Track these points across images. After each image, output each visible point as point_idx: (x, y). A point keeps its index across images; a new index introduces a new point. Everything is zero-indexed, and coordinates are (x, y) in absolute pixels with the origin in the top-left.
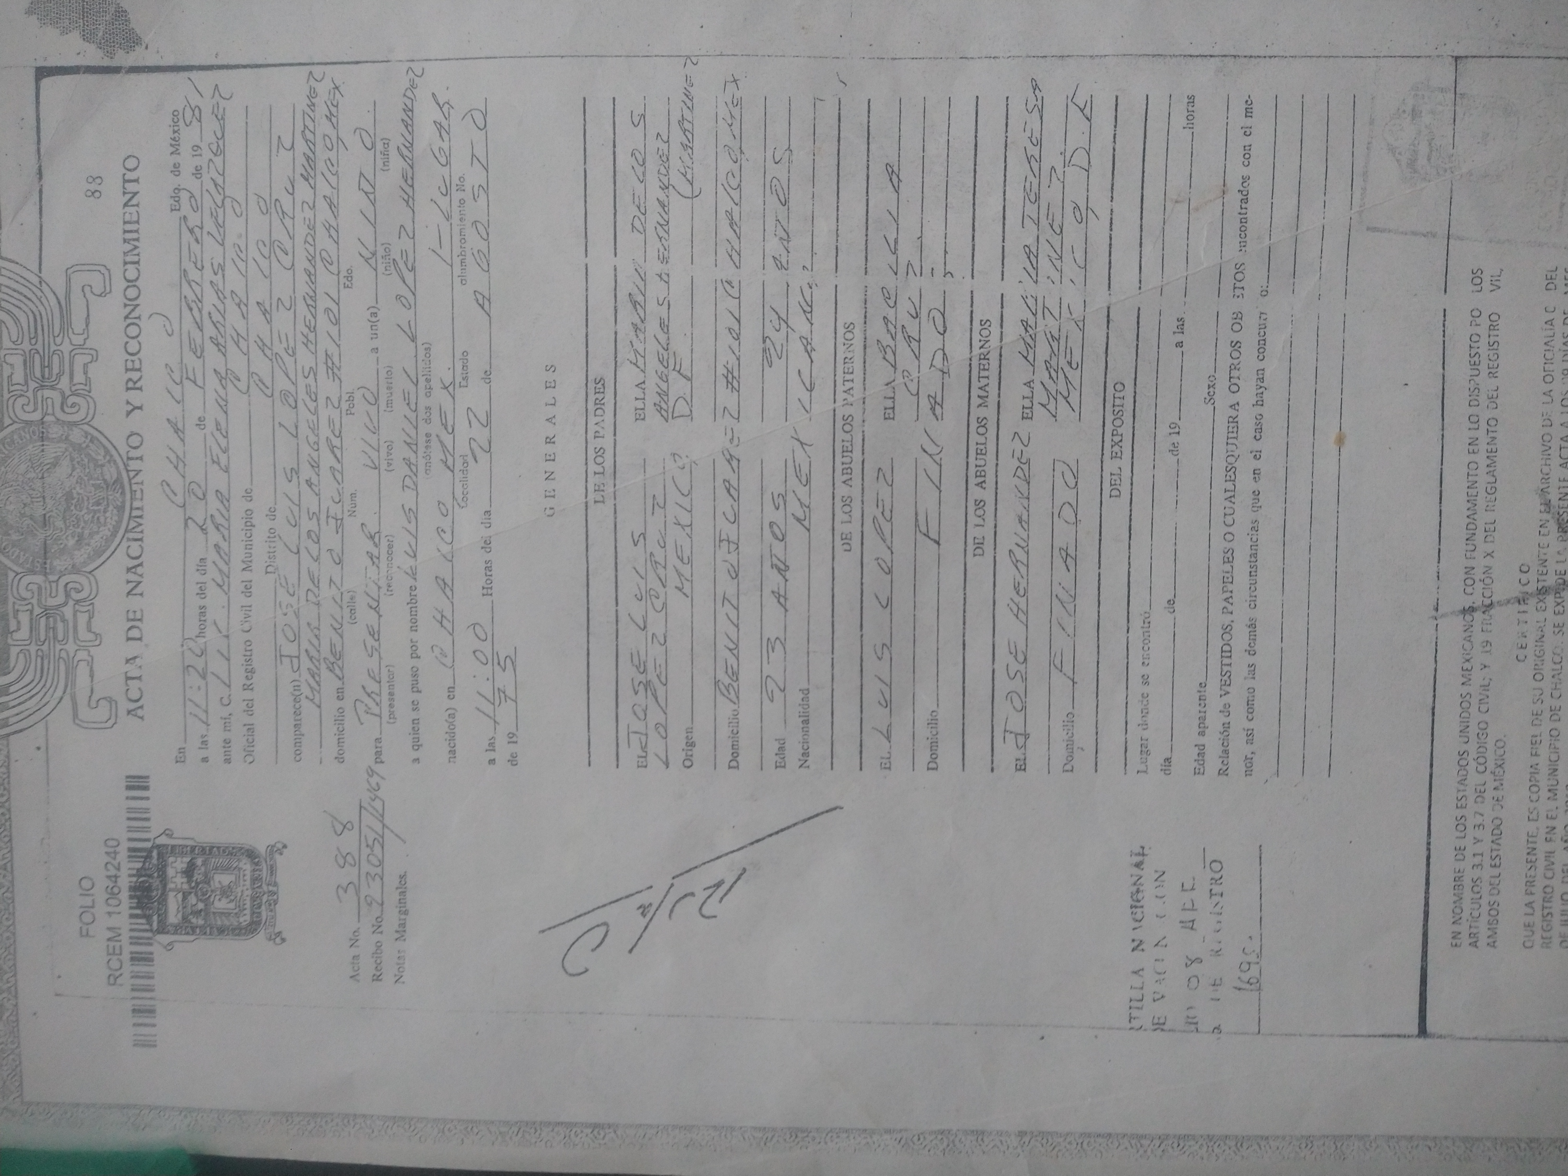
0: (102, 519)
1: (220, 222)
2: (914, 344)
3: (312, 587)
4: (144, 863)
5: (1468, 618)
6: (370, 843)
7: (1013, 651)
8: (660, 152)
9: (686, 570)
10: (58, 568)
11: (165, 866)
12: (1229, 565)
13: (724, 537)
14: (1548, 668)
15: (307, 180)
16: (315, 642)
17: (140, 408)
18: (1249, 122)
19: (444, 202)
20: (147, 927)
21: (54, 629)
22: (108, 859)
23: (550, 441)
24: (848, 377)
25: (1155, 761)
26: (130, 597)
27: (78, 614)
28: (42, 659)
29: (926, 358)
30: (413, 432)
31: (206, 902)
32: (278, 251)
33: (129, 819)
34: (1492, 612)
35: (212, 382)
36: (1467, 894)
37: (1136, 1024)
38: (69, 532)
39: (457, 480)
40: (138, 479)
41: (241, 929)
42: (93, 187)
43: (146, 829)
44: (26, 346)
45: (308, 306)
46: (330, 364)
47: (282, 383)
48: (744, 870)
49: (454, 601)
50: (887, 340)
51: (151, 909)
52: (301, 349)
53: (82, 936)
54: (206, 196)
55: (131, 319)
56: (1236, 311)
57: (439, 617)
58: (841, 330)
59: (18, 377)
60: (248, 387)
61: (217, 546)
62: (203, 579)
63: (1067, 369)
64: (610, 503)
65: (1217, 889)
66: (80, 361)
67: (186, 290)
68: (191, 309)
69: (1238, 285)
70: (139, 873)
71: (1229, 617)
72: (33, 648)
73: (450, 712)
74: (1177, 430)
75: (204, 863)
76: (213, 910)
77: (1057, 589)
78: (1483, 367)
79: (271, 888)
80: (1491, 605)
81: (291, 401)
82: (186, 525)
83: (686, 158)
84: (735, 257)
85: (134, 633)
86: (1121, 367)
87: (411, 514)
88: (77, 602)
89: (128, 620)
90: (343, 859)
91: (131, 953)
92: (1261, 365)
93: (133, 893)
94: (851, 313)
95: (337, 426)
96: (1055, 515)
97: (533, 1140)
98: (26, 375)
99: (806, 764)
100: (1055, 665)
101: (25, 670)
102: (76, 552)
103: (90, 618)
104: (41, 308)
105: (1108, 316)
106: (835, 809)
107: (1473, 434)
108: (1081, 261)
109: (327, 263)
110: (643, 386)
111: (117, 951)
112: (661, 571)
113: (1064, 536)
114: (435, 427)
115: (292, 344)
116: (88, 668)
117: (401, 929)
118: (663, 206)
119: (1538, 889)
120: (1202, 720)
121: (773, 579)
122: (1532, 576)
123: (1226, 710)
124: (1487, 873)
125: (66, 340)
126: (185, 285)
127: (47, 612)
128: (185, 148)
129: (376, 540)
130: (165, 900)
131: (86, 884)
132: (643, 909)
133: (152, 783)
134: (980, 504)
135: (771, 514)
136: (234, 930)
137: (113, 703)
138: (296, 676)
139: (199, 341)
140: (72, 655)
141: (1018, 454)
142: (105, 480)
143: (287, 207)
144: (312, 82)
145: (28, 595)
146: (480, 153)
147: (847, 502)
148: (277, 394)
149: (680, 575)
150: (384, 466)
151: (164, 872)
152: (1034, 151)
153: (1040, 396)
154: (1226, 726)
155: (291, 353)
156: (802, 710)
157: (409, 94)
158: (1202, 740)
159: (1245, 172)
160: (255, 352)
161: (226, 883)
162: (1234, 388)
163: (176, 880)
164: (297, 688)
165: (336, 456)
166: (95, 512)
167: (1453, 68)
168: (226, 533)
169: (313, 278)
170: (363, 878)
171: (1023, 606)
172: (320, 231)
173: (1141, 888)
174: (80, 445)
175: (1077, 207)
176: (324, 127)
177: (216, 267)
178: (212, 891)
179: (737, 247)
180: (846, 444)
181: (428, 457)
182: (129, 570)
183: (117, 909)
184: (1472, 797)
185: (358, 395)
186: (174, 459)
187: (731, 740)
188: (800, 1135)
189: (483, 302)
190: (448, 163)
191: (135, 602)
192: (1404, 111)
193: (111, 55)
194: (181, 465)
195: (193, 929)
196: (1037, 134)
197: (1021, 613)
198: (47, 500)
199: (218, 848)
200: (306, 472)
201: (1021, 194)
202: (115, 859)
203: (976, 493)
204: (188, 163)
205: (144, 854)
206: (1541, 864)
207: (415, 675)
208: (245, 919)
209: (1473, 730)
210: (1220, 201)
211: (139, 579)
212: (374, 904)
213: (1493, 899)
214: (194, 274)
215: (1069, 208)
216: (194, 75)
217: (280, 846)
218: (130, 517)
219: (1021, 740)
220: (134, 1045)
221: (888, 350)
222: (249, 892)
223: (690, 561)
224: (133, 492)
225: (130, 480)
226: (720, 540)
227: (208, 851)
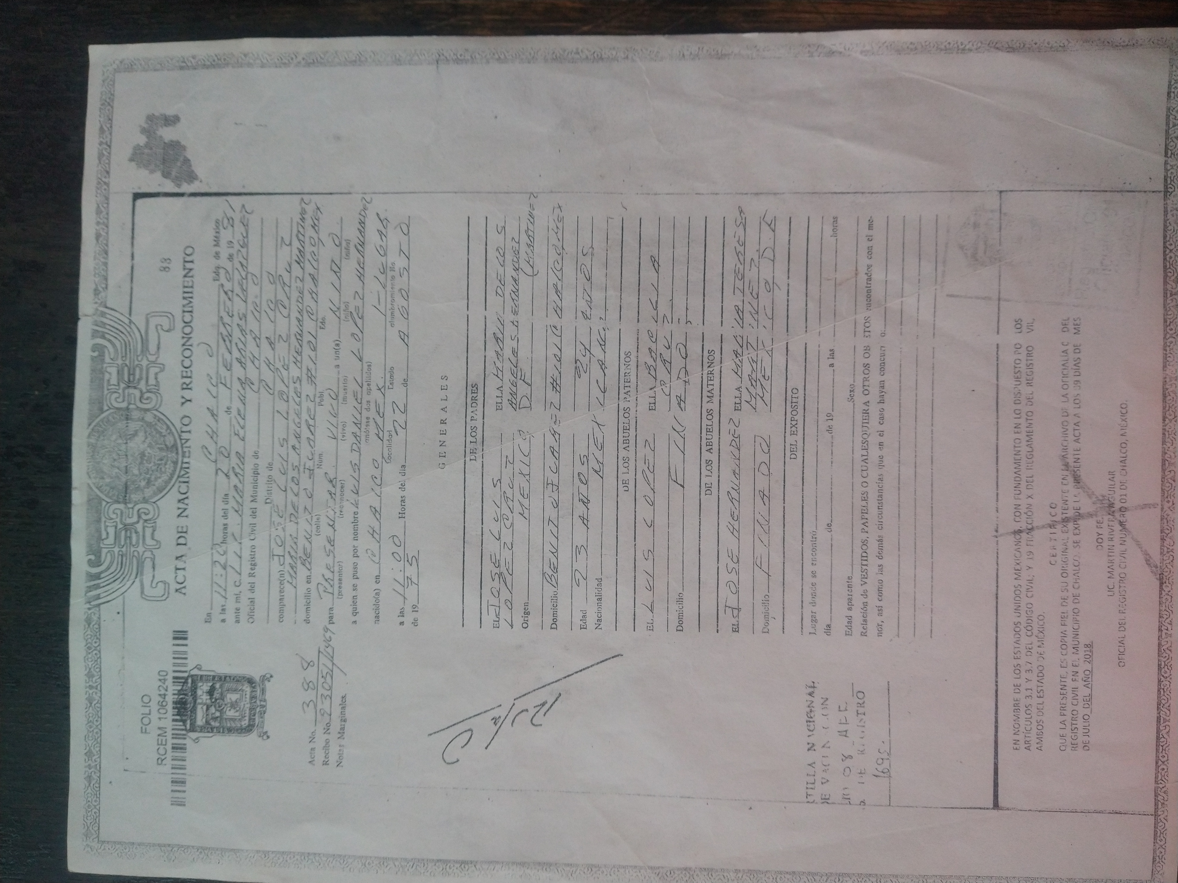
0: (163, 470)
1: (244, 288)
2: (667, 365)
3: (293, 512)
4: (183, 686)
5: (1018, 537)
6: (324, 675)
7: (730, 555)
8: (514, 249)
9: (525, 502)
10: (134, 499)
11: (196, 689)
12: (865, 502)
13: (550, 482)
14: (1070, 568)
15: (299, 263)
16: (295, 547)
17: (190, 401)
18: (871, 233)
19: (382, 278)
20: (183, 727)
21: (130, 538)
22: (160, 683)
23: (443, 422)
24: (627, 384)
25: (821, 626)
26: (180, 518)
27: (146, 529)
28: (122, 556)
29: (674, 372)
30: (358, 416)
31: (221, 711)
32: (280, 306)
33: (174, 658)
34: (1033, 533)
35: (237, 385)
36: (1023, 715)
37: (810, 799)
38: (142, 477)
39: (385, 446)
40: (187, 444)
41: (242, 730)
42: (165, 265)
43: (185, 665)
44: (120, 362)
45: (297, 339)
46: (310, 375)
47: (280, 386)
48: (560, 694)
49: (381, 521)
50: (650, 362)
51: (186, 715)
52: (291, 365)
53: (142, 732)
54: (236, 272)
55: (186, 346)
56: (866, 345)
57: (371, 531)
58: (623, 356)
59: (114, 381)
60: (259, 389)
61: (235, 486)
62: (226, 507)
63: (762, 379)
64: (479, 460)
65: (861, 710)
66: (153, 371)
67: (222, 329)
68: (224, 341)
69: (867, 329)
70: (180, 692)
71: (866, 535)
72: (116, 550)
73: (376, 591)
74: (831, 418)
75: (221, 686)
76: (225, 717)
77: (758, 516)
78: (1023, 380)
79: (262, 703)
80: (1032, 529)
81: (285, 397)
82: (217, 473)
83: (529, 251)
84: (559, 311)
85: (182, 541)
86: (796, 381)
87: (356, 467)
88: (146, 521)
89: (178, 532)
90: (307, 686)
91: (173, 744)
92: (882, 378)
93: (175, 706)
94: (628, 344)
95: (313, 413)
96: (756, 470)
97: (422, 872)
98: (118, 380)
99: (600, 627)
100: (757, 564)
101: (112, 563)
102: (146, 490)
103: (154, 531)
104: (130, 338)
105: (787, 348)
106: (618, 656)
107: (1017, 421)
108: (770, 315)
109: (310, 314)
110: (501, 389)
111: (164, 743)
112: (510, 503)
113: (762, 483)
114: (373, 414)
115: (287, 362)
116: (151, 563)
117: (341, 731)
118: (515, 280)
119: (1068, 713)
120: (850, 600)
121: (580, 509)
122: (1059, 510)
123: (865, 594)
124: (1035, 701)
125: (145, 358)
126: (221, 326)
127: (127, 527)
128: (223, 242)
129: (334, 482)
130: (195, 710)
131: (146, 699)
132: (495, 720)
133: (190, 635)
134: (709, 462)
135: (579, 468)
136: (237, 730)
137: (167, 585)
138: (281, 568)
139: (229, 360)
140: (141, 554)
141: (732, 432)
142: (166, 445)
143: (287, 280)
144: (303, 205)
145: (114, 516)
146: (405, 248)
147: (626, 460)
148: (276, 393)
149: (522, 505)
150: (340, 436)
151: (196, 692)
152: (741, 249)
153: (746, 396)
154: (865, 604)
155: (286, 367)
156: (597, 592)
157: (363, 213)
158: (850, 613)
159: (869, 262)
160: (264, 367)
161: (234, 699)
162: (866, 392)
163: (203, 697)
164: (282, 575)
165: (311, 431)
166: (159, 465)
167: (998, 197)
168: (241, 478)
169: (301, 323)
170: (319, 697)
171: (736, 527)
172: (307, 296)
173: (813, 709)
174: (151, 423)
175: (767, 282)
176: (310, 232)
177: (241, 316)
178: (226, 705)
179: (560, 306)
180: (625, 425)
181: (367, 432)
182: (179, 501)
183: (164, 716)
184: (1023, 651)
185: (326, 394)
186: (210, 433)
187: (552, 610)
188: (594, 869)
189: (404, 337)
190: (385, 254)
191: (182, 521)
192: (969, 224)
193: (179, 186)
194: (215, 436)
195: (212, 729)
196: (742, 239)
197: (735, 531)
198: (129, 457)
199: (230, 677)
200: (293, 441)
201: (733, 275)
202: (164, 684)
203: (706, 455)
204: (224, 253)
205: (183, 681)
206: (1070, 695)
207: (355, 568)
208: (245, 723)
209: (1023, 608)
210: (854, 279)
211: (185, 507)
212: (325, 715)
213: (1039, 718)
214: (227, 320)
215: (762, 284)
216: (230, 198)
217: (268, 676)
218: (181, 468)
219: (736, 612)
220: (172, 804)
221: (652, 368)
222: (248, 706)
223: (528, 496)
224: (184, 452)
225: (182, 445)
226: (547, 484)
227: (223, 679)
